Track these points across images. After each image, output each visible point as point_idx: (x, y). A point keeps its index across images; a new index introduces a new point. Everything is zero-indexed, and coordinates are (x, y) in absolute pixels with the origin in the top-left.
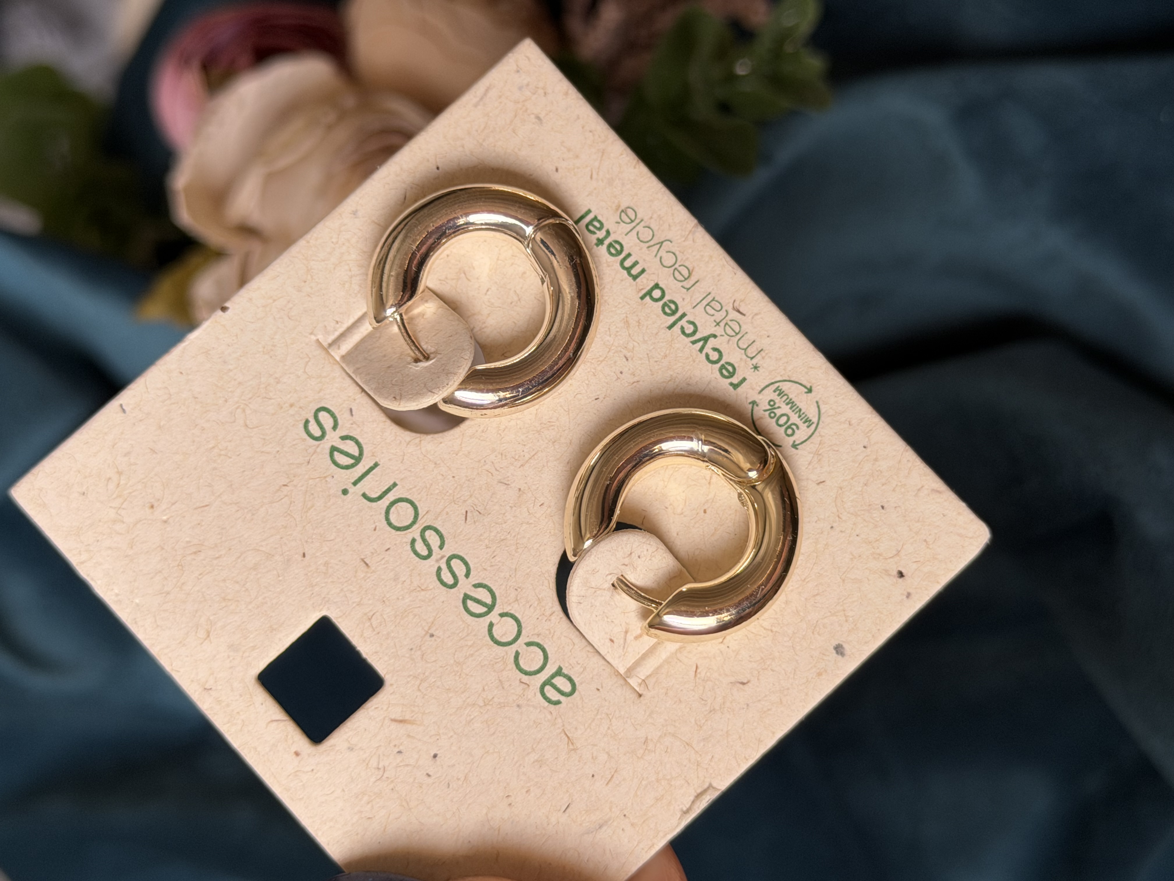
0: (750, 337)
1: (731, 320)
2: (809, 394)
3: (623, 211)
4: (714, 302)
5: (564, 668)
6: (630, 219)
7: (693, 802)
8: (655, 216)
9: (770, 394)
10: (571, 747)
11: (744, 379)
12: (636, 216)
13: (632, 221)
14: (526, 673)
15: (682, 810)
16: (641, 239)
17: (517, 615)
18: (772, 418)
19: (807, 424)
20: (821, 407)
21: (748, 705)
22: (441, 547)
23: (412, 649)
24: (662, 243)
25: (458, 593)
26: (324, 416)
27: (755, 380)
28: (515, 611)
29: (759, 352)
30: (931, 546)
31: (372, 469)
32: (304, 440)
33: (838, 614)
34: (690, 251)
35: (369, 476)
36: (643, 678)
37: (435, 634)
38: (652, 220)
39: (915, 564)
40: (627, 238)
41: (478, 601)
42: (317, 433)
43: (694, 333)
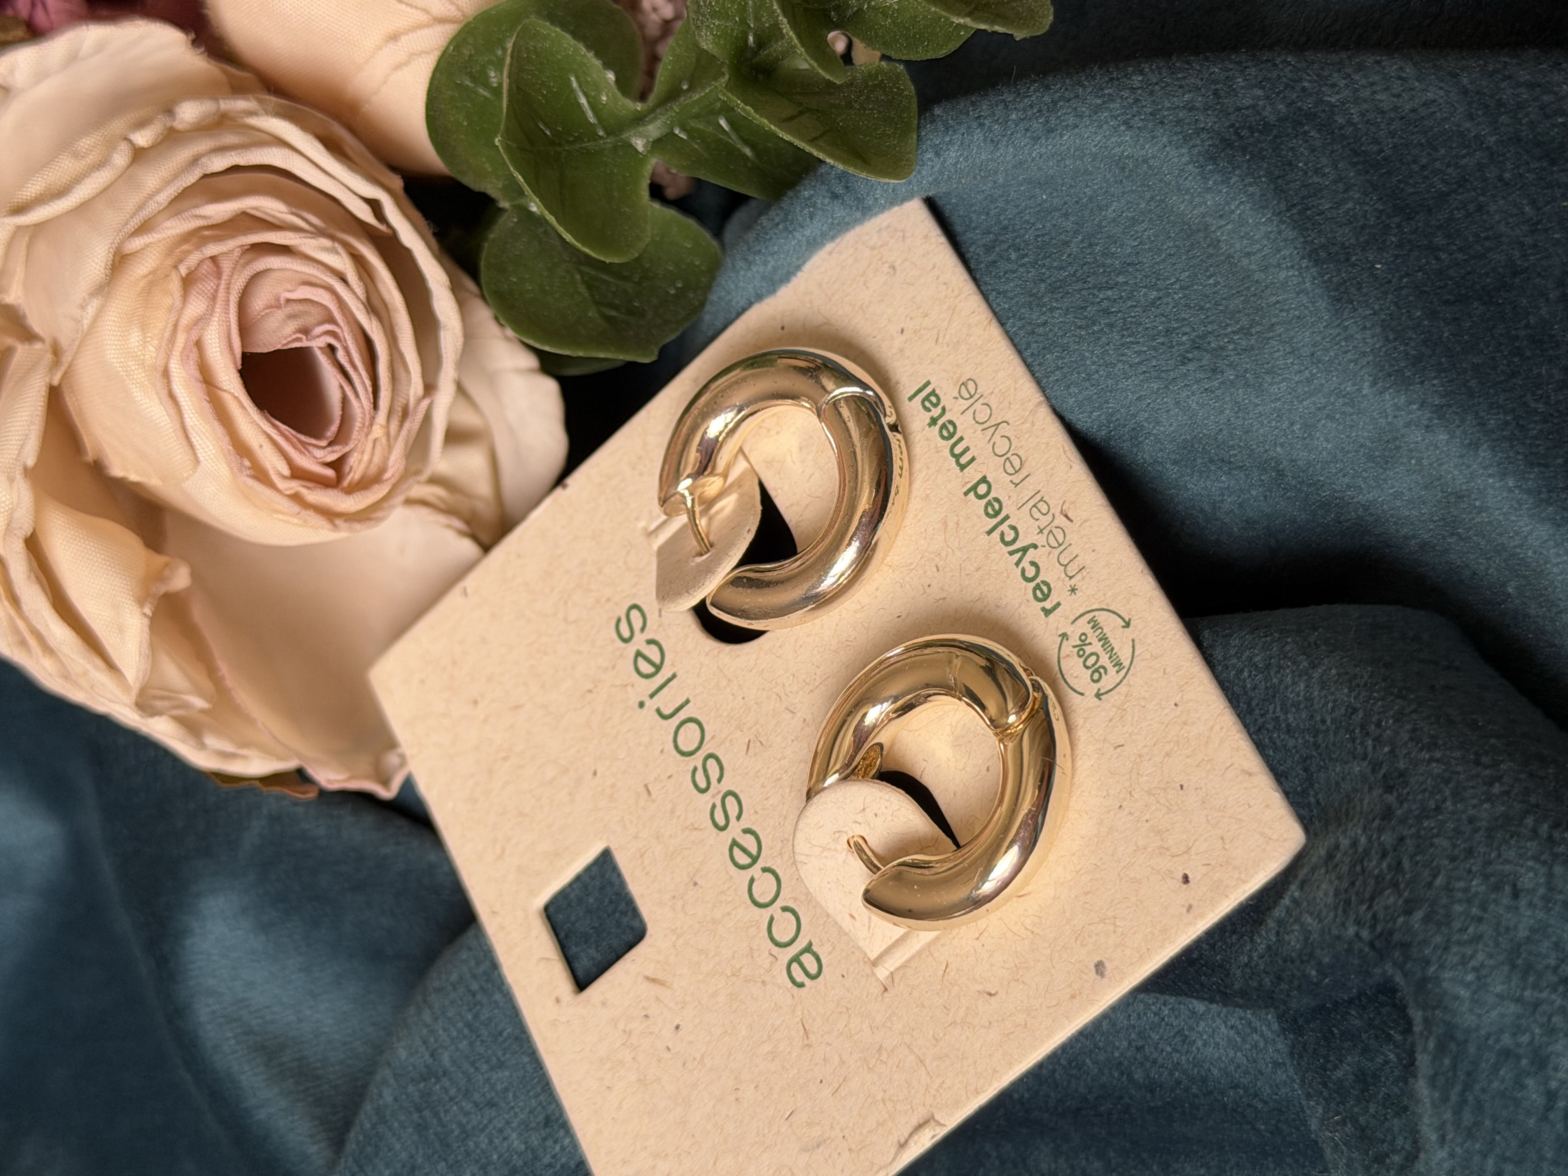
0: (1074, 550)
1: (1057, 527)
2: (1126, 629)
3: (963, 384)
4: (1041, 503)
5: (814, 944)
6: (969, 393)
7: (911, 1135)
8: (996, 391)
9: (1083, 626)
10: (806, 1042)
11: (1059, 604)
12: (976, 389)
13: (971, 397)
14: (778, 944)
15: (899, 1142)
16: (977, 419)
17: (778, 871)
18: (1080, 656)
19: (1117, 668)
20: (1136, 647)
21: (990, 1023)
22: (719, 780)
23: (674, 897)
24: (999, 424)
25: (727, 837)
26: (635, 614)
27: (1071, 606)
28: (777, 866)
29: (1081, 570)
30: (1226, 847)
31: (669, 680)
32: (613, 641)
33: (1108, 921)
34: (1026, 436)
35: (665, 690)
36: (892, 969)
37: (699, 882)
38: (993, 396)
39: (1205, 867)
40: (962, 418)
41: (744, 850)
42: (626, 634)
43: (1014, 541)
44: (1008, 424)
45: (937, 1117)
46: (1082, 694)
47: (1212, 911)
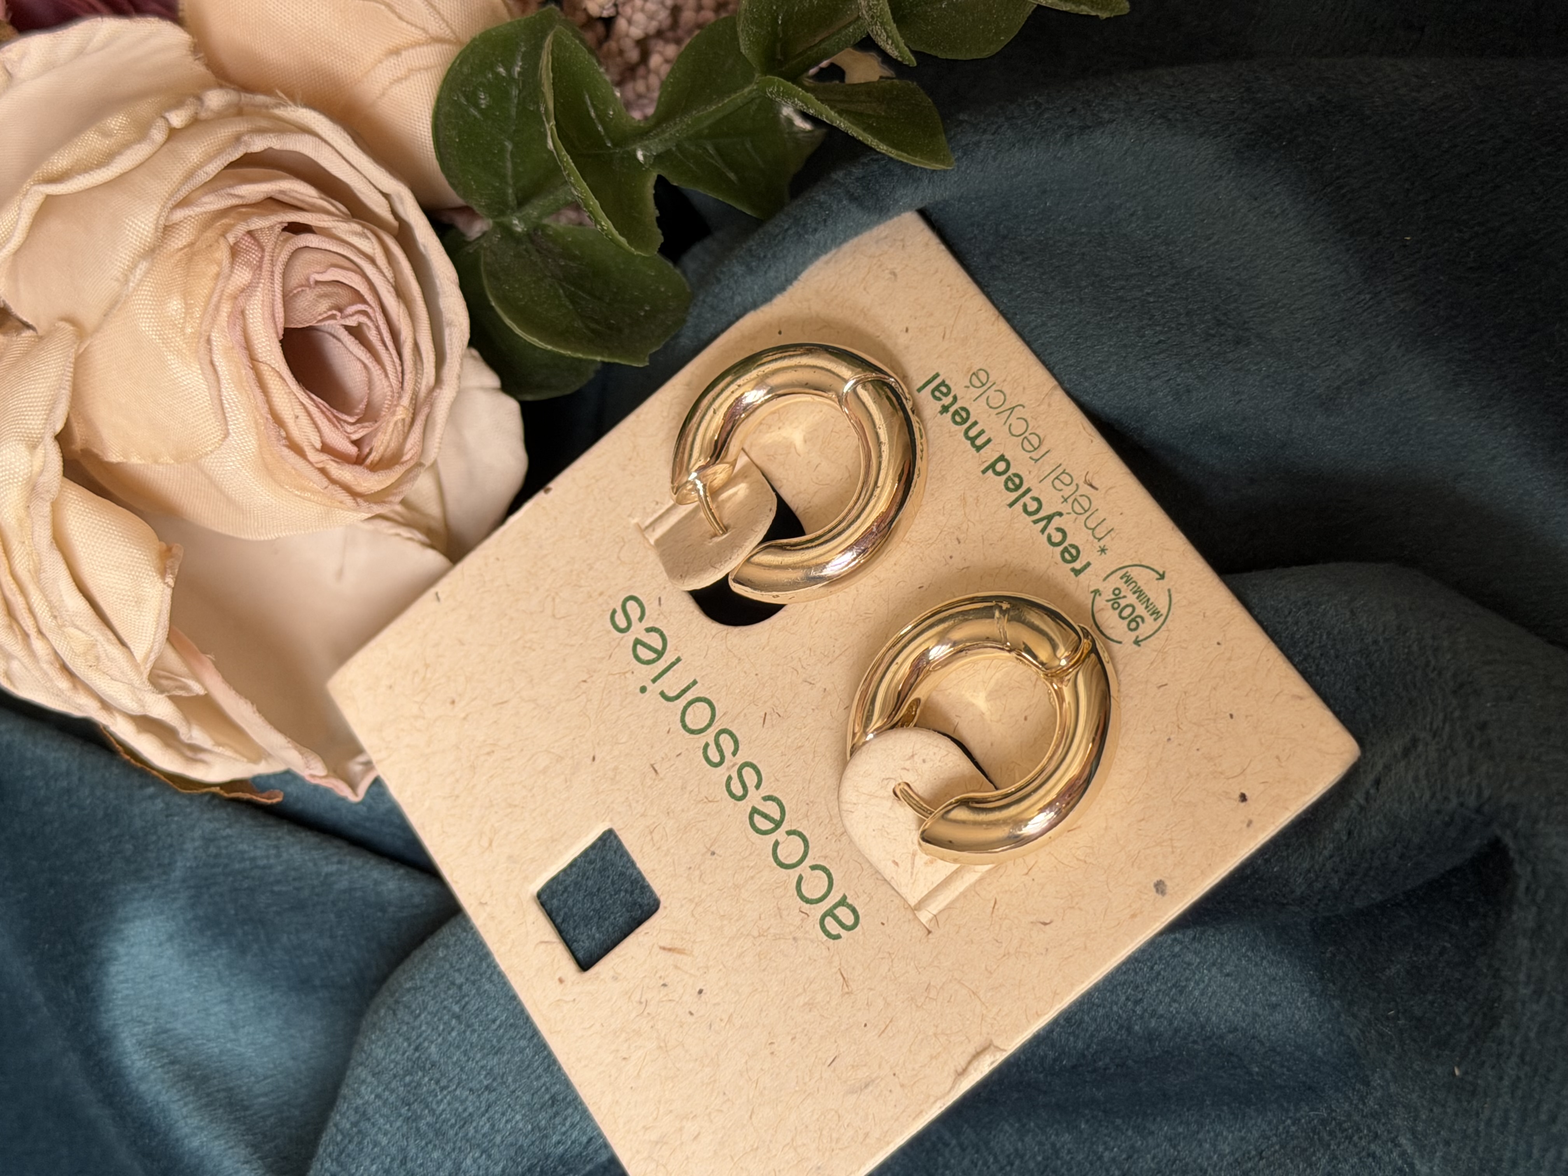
0: (1101, 515)
1: (1081, 496)
2: (1161, 581)
3: (974, 374)
4: (1064, 475)
5: (848, 897)
6: (981, 382)
7: (970, 1063)
8: (1009, 378)
9: (1116, 581)
10: (846, 990)
11: (1088, 564)
12: (988, 378)
13: (983, 385)
14: (808, 901)
15: (956, 1071)
16: (991, 405)
17: (805, 833)
18: (1114, 609)
19: (1154, 616)
20: (1173, 596)
21: (1047, 950)
22: (734, 754)
23: (690, 868)
24: (1014, 408)
25: (745, 806)
26: (632, 606)
27: (1100, 565)
28: (804, 828)
29: (1109, 532)
30: (1283, 764)
31: (673, 664)
32: (609, 632)
33: (1165, 844)
34: (1044, 416)
35: (670, 673)
36: (935, 912)
37: (717, 852)
38: (1006, 383)
39: (1262, 785)
40: (975, 404)
41: (766, 816)
42: (622, 624)
43: (1037, 511)
44: (1024, 407)
45: (997, 1042)
46: (1120, 643)
47: (1273, 823)
